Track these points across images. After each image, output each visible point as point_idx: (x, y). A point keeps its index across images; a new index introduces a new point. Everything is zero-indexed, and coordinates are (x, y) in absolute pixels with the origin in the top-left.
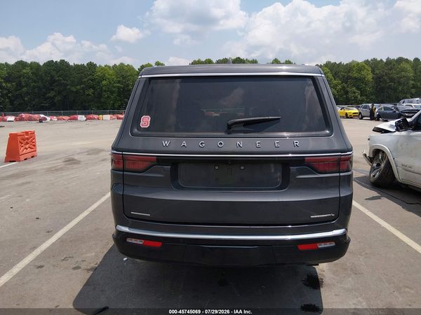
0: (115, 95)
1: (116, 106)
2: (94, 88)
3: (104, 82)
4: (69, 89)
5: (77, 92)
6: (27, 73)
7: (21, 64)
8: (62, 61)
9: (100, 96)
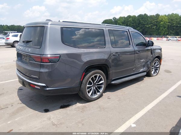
0: (166, 29)
1: (165, 34)
2: (157, 26)
3: (162, 23)
4: (146, 26)
5: (149, 28)
6: (130, 20)
7: (129, 17)
8: (145, 14)
9: (159, 29)
